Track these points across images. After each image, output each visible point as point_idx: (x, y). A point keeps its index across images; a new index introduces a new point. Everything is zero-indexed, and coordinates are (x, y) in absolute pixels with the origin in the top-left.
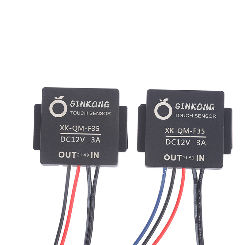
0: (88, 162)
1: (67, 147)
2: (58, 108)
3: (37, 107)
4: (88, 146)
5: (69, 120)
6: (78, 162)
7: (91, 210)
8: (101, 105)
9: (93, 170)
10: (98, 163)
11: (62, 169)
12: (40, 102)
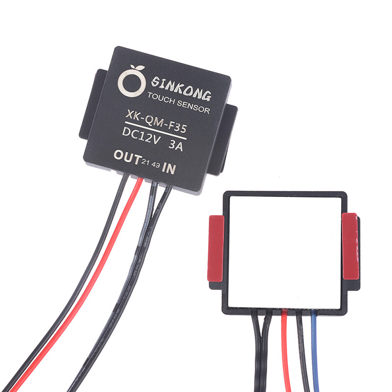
0: (156, 177)
1: (130, 146)
2: (132, 83)
3: (100, 74)
4: (161, 152)
5: (143, 105)
6: (141, 172)
7: (141, 251)
8: (199, 94)
9: (161, 190)
10: (171, 182)
11: (114, 177)
12: (106, 68)
